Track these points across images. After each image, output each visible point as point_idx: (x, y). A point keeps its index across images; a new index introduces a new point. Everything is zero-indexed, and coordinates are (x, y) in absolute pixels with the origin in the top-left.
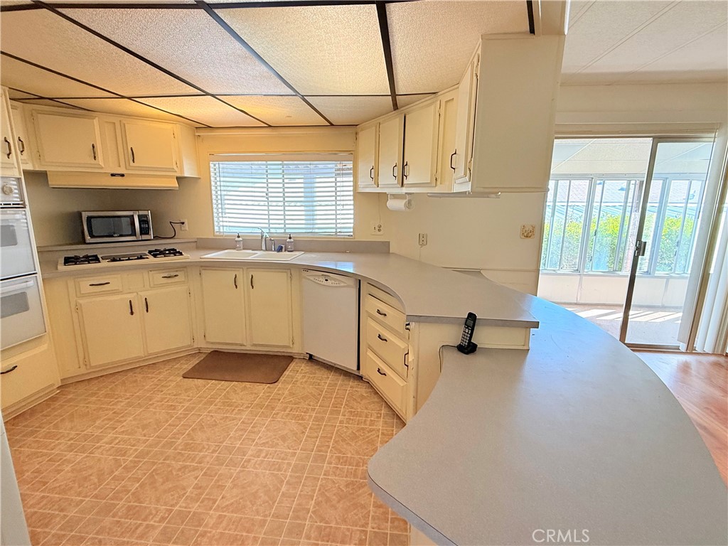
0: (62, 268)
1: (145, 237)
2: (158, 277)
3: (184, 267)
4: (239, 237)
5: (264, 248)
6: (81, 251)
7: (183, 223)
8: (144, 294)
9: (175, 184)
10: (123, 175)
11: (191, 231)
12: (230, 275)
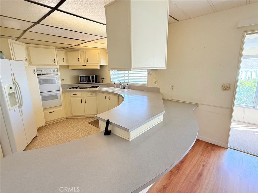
0: (68, 89)
1: (93, 82)
2: (88, 94)
3: (95, 92)
4: (115, 83)
5: (120, 87)
7: (104, 79)
8: (85, 98)
10: (85, 66)
11: (106, 81)
12: (104, 95)
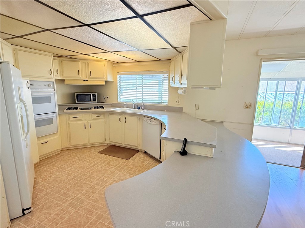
0: (65, 111)
1: (94, 102)
2: (94, 116)
3: (103, 113)
4: (125, 103)
5: (134, 108)
6: (74, 106)
7: (108, 97)
8: (90, 122)
9: (104, 83)
10: (87, 80)
11: (110, 100)
12: (118, 117)
